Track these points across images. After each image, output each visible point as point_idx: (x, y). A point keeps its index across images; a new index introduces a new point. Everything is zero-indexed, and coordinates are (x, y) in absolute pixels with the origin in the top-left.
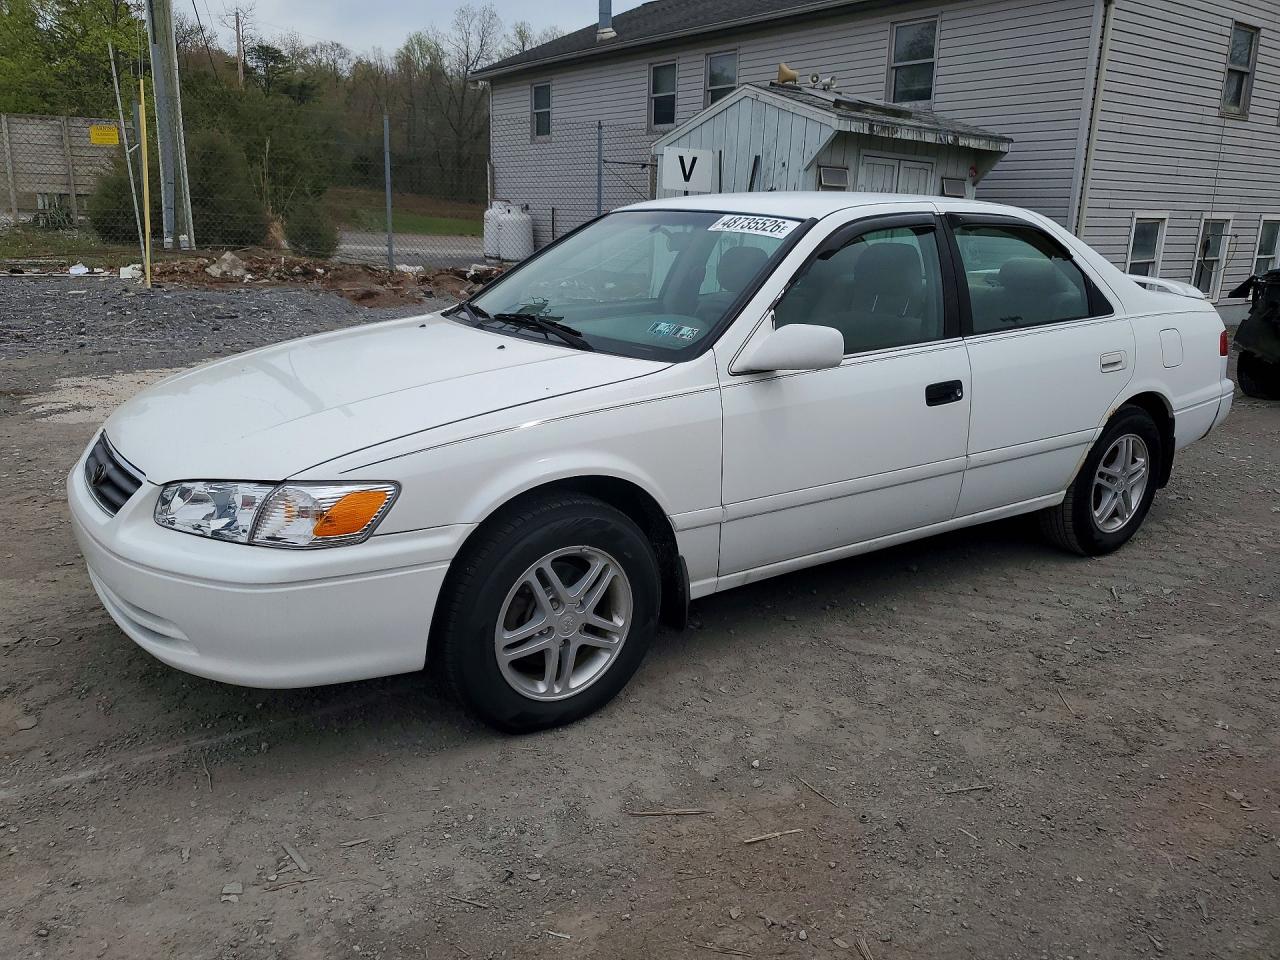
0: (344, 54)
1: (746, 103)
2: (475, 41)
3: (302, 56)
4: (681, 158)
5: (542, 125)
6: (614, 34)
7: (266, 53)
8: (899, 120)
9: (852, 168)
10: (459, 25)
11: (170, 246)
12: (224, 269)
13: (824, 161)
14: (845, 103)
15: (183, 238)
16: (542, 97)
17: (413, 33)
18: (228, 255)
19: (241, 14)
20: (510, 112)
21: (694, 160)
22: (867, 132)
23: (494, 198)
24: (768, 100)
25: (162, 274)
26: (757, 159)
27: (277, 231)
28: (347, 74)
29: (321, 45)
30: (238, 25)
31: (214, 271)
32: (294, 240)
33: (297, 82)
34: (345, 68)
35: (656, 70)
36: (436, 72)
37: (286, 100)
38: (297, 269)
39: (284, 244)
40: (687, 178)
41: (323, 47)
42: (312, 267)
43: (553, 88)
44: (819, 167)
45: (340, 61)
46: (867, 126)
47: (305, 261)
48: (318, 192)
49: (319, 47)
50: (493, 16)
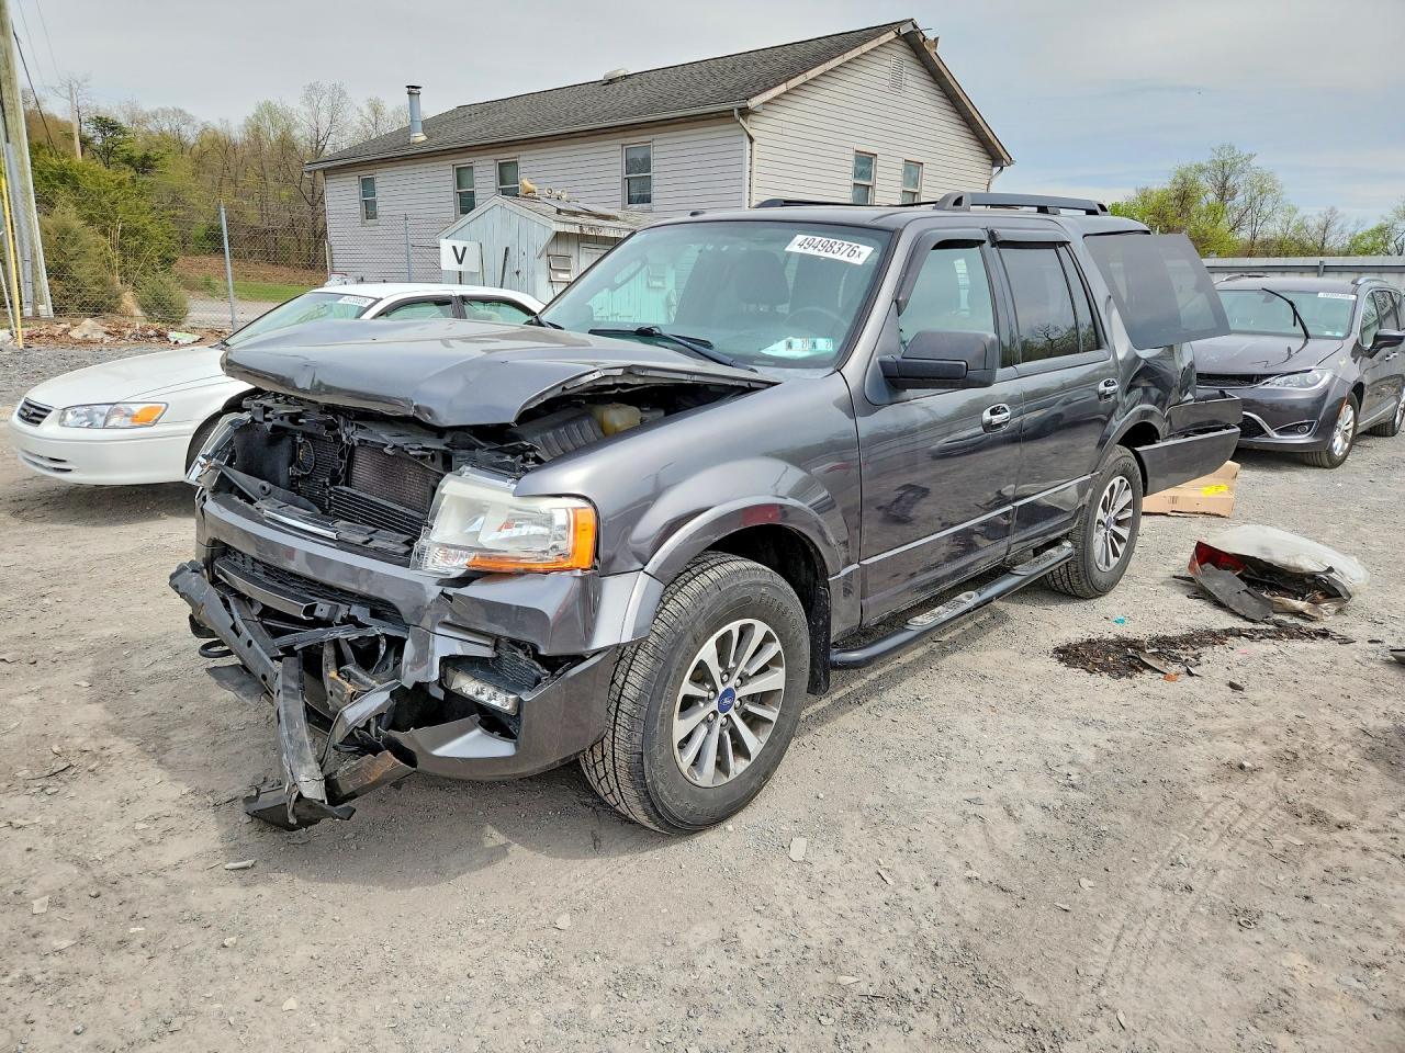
0: (188, 120)
1: (497, 209)
2: (324, 116)
3: (143, 122)
4: (454, 248)
5: (370, 210)
6: (424, 138)
7: (106, 125)
8: (606, 223)
9: (575, 255)
10: (308, 98)
11: (30, 315)
12: (86, 333)
13: (553, 251)
14: (564, 211)
15: (41, 307)
16: (368, 186)
17: (262, 101)
18: (88, 321)
19: (75, 86)
20: (341, 198)
21: (465, 249)
22: (578, 232)
23: (333, 272)
24: (511, 208)
25: (30, 337)
26: (507, 249)
27: (128, 300)
28: (192, 141)
29: (162, 110)
30: (71, 94)
31: (76, 334)
32: (145, 308)
33: (138, 154)
34: (190, 135)
35: (458, 169)
36: (286, 145)
37: (128, 173)
38: (151, 332)
39: (138, 312)
40: (460, 262)
41: (165, 113)
42: (165, 331)
43: (377, 180)
44: (548, 256)
45: (184, 127)
46: (577, 227)
47: (158, 325)
48: (167, 261)
49: (160, 114)
50: (343, 94)
